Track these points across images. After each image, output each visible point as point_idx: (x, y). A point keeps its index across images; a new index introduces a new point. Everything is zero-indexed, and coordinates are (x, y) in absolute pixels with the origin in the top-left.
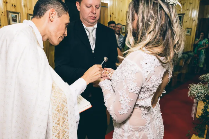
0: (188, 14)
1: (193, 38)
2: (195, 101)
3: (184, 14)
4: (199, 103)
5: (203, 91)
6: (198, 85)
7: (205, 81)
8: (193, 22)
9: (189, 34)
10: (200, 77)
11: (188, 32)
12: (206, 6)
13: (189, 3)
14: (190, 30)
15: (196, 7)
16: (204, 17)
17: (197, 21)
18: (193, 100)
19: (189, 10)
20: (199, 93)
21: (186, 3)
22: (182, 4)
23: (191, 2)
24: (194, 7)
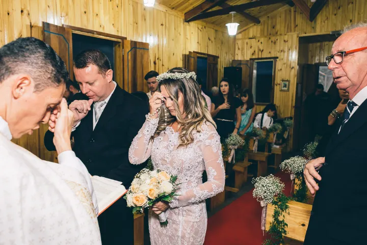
0: (282, 57)
1: (292, 97)
2: (262, 204)
3: (277, 58)
8: (290, 71)
9: (285, 89)
10: (282, 163)
11: (285, 86)
12: (311, 45)
13: (283, 41)
14: (287, 83)
15: (294, 47)
16: (309, 63)
17: (297, 67)
18: (260, 203)
19: (284, 52)
21: (278, 40)
22: (273, 41)
23: (286, 40)
24: (291, 47)
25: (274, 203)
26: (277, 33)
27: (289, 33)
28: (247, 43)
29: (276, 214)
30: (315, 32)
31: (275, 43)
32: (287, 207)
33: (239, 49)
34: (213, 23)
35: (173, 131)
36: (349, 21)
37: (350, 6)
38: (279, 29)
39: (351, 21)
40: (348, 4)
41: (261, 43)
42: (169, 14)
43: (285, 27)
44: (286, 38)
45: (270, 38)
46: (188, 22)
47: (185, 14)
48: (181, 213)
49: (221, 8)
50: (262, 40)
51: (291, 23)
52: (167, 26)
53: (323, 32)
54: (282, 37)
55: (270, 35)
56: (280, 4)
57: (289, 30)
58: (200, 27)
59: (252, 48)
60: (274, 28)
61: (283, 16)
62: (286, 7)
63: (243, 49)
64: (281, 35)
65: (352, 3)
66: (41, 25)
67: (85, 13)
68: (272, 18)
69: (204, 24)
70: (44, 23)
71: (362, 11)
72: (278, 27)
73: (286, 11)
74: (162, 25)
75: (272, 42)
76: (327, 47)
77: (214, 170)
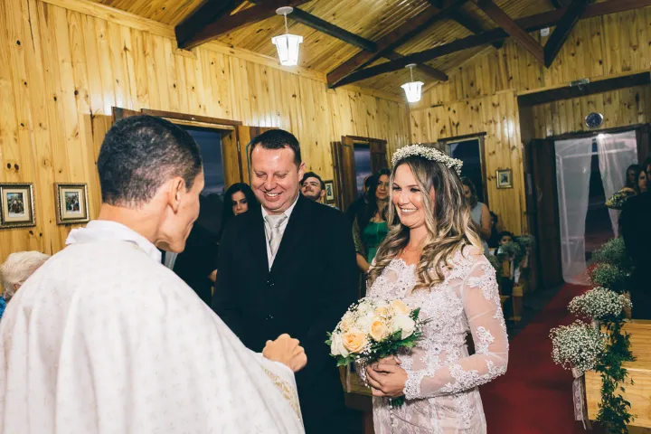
0: (493, 132)
1: (520, 196)
2: (576, 372)
3: (485, 133)
4: (586, 376)
5: (591, 343)
6: (573, 328)
7: (585, 315)
8: (511, 153)
9: (507, 184)
10: (571, 303)
11: (505, 179)
12: (535, 108)
13: (490, 105)
14: (508, 174)
15: (511, 112)
16: (537, 137)
17: (520, 146)
18: (571, 372)
19: (495, 123)
20: (581, 351)
21: (483, 105)
22: (474, 108)
23: (496, 103)
24: (507, 114)
25: (598, 368)
26: (479, 93)
27: (500, 92)
28: (429, 115)
29: (607, 388)
30: (543, 85)
31: (477, 110)
32: (623, 372)
33: (416, 125)
34: (371, 87)
35: (404, 263)
36: (598, 64)
37: (596, 39)
38: (481, 86)
39: (601, 62)
40: (592, 36)
41: (454, 112)
42: (303, 77)
43: (491, 83)
44: (495, 99)
45: (468, 103)
46: (334, 87)
47: (328, 75)
48: (434, 412)
49: (389, 61)
50: (454, 107)
51: (500, 74)
52: (302, 97)
53: (557, 85)
54: (489, 98)
55: (467, 96)
56: (478, 47)
57: (499, 86)
58: (352, 94)
59: (440, 121)
60: (472, 85)
61: (486, 66)
62: (489, 49)
63: (423, 125)
64: (486, 95)
65: (598, 34)
66: (109, 112)
67: (175, 86)
68: (467, 70)
69: (358, 88)
70: (115, 109)
71: (617, 44)
72: (479, 83)
73: (489, 56)
74: (294, 96)
75: (472, 108)
76: (562, 108)
77: (488, 333)
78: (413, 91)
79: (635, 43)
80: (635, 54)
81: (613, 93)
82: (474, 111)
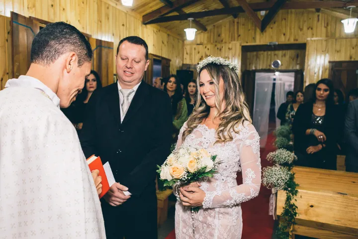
2: (273, 191)
4: (278, 193)
5: (283, 176)
6: (274, 168)
10: (268, 155)
12: (248, 54)
13: (227, 48)
15: (237, 54)
16: (248, 69)
18: (271, 190)
20: (278, 180)
21: (224, 47)
23: (230, 48)
24: (235, 54)
25: (285, 189)
26: (222, 41)
27: (233, 42)
28: (195, 49)
29: (288, 199)
30: (255, 42)
31: (220, 50)
32: (297, 192)
33: (187, 54)
34: (166, 28)
35: (207, 127)
36: (283, 35)
37: (284, 21)
38: (224, 37)
39: (284, 35)
40: (282, 20)
41: (208, 49)
42: (129, 15)
43: (229, 37)
44: (230, 46)
45: (216, 45)
46: (146, 24)
47: (143, 16)
49: (178, 14)
50: (209, 46)
51: (234, 33)
52: (128, 26)
53: (262, 43)
54: (227, 45)
55: (216, 42)
56: (226, 15)
57: (233, 39)
58: (155, 30)
59: (200, 53)
60: (219, 36)
61: (228, 26)
62: (231, 18)
63: (191, 54)
64: (226, 43)
65: (285, 19)
67: (52, 6)
68: (218, 27)
69: (159, 27)
70: (13, 13)
71: (293, 26)
72: (223, 35)
73: (230, 21)
74: (123, 25)
75: (218, 49)
76: (262, 56)
77: (253, 172)
78: (191, 34)
79: (301, 27)
80: (300, 33)
81: (286, 51)
82: (219, 50)
